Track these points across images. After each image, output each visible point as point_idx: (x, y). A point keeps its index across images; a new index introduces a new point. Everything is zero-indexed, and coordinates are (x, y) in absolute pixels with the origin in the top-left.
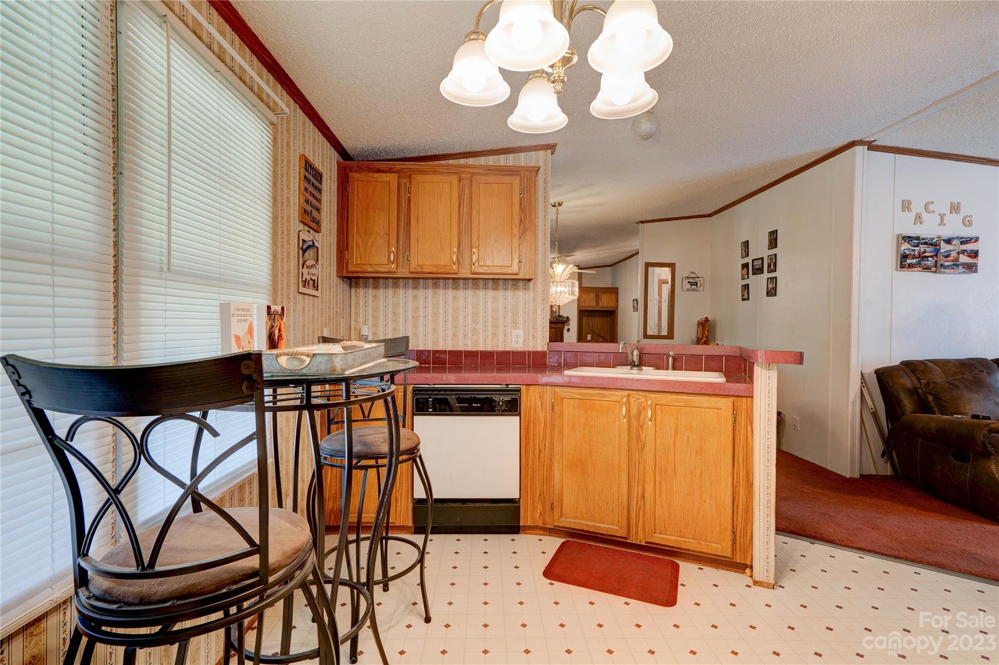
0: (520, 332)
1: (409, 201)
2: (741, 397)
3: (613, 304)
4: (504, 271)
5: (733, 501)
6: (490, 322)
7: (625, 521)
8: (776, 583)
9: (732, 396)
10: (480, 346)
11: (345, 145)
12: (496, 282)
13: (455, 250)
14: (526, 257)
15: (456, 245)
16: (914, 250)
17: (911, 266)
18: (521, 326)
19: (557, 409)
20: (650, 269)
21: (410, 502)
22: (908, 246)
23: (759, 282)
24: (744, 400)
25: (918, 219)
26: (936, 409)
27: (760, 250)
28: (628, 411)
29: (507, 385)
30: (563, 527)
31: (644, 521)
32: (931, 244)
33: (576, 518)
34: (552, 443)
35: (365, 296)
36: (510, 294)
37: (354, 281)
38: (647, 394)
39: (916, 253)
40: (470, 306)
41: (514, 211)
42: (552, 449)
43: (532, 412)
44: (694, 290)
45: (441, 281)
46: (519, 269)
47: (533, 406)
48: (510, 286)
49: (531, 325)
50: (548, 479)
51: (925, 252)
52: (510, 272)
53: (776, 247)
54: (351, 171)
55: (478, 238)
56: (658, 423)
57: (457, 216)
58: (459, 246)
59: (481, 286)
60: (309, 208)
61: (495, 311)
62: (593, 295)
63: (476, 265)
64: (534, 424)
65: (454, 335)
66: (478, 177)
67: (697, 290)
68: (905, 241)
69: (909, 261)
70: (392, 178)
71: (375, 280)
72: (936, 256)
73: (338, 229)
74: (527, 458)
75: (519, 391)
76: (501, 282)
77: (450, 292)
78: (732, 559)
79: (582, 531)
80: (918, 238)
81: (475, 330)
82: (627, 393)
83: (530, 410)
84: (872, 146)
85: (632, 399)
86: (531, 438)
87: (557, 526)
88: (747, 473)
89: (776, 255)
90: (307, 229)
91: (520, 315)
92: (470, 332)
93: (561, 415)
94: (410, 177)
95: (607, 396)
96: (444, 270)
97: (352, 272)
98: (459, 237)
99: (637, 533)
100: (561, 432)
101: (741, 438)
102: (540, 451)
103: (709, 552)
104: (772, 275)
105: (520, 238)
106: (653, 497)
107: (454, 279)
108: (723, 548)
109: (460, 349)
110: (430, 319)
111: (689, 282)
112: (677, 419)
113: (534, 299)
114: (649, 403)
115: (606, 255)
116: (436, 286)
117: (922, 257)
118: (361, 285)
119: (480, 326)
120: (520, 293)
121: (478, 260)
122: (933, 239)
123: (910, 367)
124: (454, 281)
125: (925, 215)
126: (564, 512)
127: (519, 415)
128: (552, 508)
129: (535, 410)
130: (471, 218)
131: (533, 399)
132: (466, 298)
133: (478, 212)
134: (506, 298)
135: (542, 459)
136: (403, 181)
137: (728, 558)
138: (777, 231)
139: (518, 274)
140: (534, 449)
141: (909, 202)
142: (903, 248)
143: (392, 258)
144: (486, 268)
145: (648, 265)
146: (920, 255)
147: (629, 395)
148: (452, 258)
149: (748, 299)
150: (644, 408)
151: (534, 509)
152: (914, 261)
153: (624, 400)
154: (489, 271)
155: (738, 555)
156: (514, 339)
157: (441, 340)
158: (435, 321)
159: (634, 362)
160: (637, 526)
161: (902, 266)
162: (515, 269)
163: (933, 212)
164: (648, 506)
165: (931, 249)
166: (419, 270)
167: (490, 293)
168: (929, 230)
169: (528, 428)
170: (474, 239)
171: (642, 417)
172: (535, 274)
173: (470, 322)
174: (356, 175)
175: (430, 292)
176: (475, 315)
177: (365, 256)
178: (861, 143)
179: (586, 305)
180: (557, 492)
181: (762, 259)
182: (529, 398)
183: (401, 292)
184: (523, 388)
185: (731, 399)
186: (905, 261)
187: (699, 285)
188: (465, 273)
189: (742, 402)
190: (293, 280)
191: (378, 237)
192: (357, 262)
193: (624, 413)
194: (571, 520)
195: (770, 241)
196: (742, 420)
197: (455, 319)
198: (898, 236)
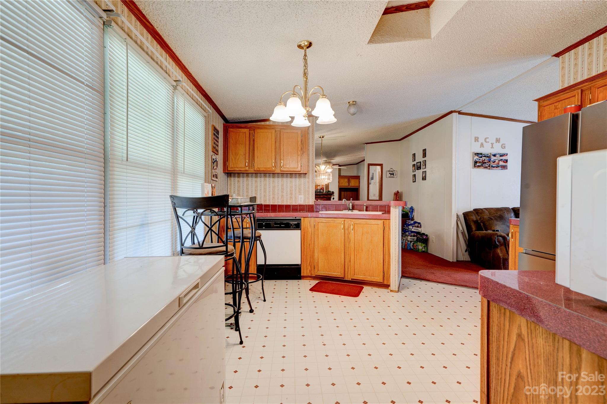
0: (302, 196)
1: (254, 140)
2: (387, 219)
3: (357, 185)
4: (295, 170)
5: (384, 261)
6: (289, 192)
7: (343, 271)
8: (398, 291)
9: (383, 219)
10: (285, 202)
11: (226, 117)
12: (292, 174)
13: (274, 161)
14: (304, 164)
15: (274, 159)
16: (480, 159)
17: (479, 166)
18: (302, 194)
19: (316, 227)
20: (370, 167)
21: (255, 266)
22: (477, 157)
23: (419, 173)
24: (388, 220)
25: (482, 145)
26: (484, 229)
27: (419, 158)
28: (344, 227)
29: (296, 217)
30: (319, 275)
31: (350, 271)
32: (487, 157)
33: (324, 271)
34: (314, 241)
35: (234, 180)
36: (297, 179)
37: (229, 174)
38: (351, 220)
39: (481, 161)
40: (280, 185)
41: (299, 145)
42: (314, 244)
43: (306, 229)
44: (392, 177)
45: (267, 174)
46: (301, 169)
47: (306, 226)
48: (298, 176)
49: (307, 193)
50: (312, 256)
51: (485, 160)
52: (297, 170)
53: (426, 157)
54: (229, 128)
55: (283, 156)
56: (355, 231)
57: (274, 147)
58: (275, 159)
59: (285, 176)
60: (215, 146)
61: (291, 187)
62: (346, 180)
63: (283, 167)
64: (307, 234)
65: (273, 198)
66: (283, 130)
67: (394, 177)
68: (476, 155)
69: (478, 164)
70: (246, 131)
71: (239, 174)
72: (490, 162)
73: (223, 152)
74: (304, 248)
75: (300, 220)
76: (294, 175)
77: (272, 179)
78: (383, 283)
79: (326, 276)
80: (481, 154)
81: (282, 196)
82: (344, 219)
83: (305, 228)
84: (460, 113)
85: (346, 222)
86: (306, 240)
87: (316, 275)
88: (389, 249)
89: (425, 160)
90: (214, 154)
91: (302, 189)
92: (280, 197)
93: (318, 229)
94: (254, 130)
95: (336, 221)
96: (269, 170)
97: (230, 171)
98: (275, 156)
99: (348, 276)
100: (318, 236)
101: (386, 236)
102: (309, 245)
103: (375, 281)
104: (424, 170)
105: (301, 156)
106: (354, 261)
107: (273, 173)
108: (379, 279)
109: (276, 204)
110: (263, 191)
111: (390, 173)
112: (363, 229)
113: (308, 182)
114: (352, 223)
115: (352, 159)
116: (265, 176)
117: (483, 163)
118: (232, 176)
119: (285, 194)
120: (302, 180)
121: (283, 165)
122: (488, 154)
123: (477, 211)
124: (274, 174)
125: (485, 144)
126: (319, 269)
127: (301, 229)
128: (314, 268)
129: (307, 228)
130: (280, 147)
131: (306, 223)
132: (278, 182)
133: (283, 145)
134: (296, 182)
135: (310, 248)
136: (251, 132)
137: (381, 283)
138: (426, 149)
139: (300, 171)
140: (307, 244)
141: (478, 138)
142: (475, 159)
143: (247, 165)
144: (287, 169)
145: (369, 165)
146: (482, 161)
147: (344, 220)
148: (272, 165)
149: (415, 182)
150: (350, 225)
151: (307, 269)
152: (480, 164)
153: (343, 222)
154: (288, 170)
155: (385, 282)
156: (299, 199)
157: (267, 200)
158: (265, 192)
159: (349, 208)
160: (348, 273)
161: (475, 166)
162: (299, 169)
163: (488, 142)
164: (352, 265)
165: (488, 159)
166: (258, 170)
167: (289, 180)
168: (487, 150)
169: (304, 235)
170: (282, 156)
171: (350, 229)
172: (308, 171)
173: (280, 192)
174: (231, 129)
175: (263, 179)
176: (282, 189)
177: (235, 164)
178: (455, 112)
179: (343, 185)
180: (316, 261)
181: (420, 162)
182: (305, 223)
183: (250, 179)
184: (302, 219)
185: (383, 221)
186: (476, 164)
187: (394, 175)
188: (278, 171)
189: (386, 221)
190: (210, 175)
191: (241, 156)
192: (232, 166)
193: (342, 227)
194: (322, 272)
195: (423, 154)
196: (387, 229)
197: (274, 191)
198: (473, 153)
